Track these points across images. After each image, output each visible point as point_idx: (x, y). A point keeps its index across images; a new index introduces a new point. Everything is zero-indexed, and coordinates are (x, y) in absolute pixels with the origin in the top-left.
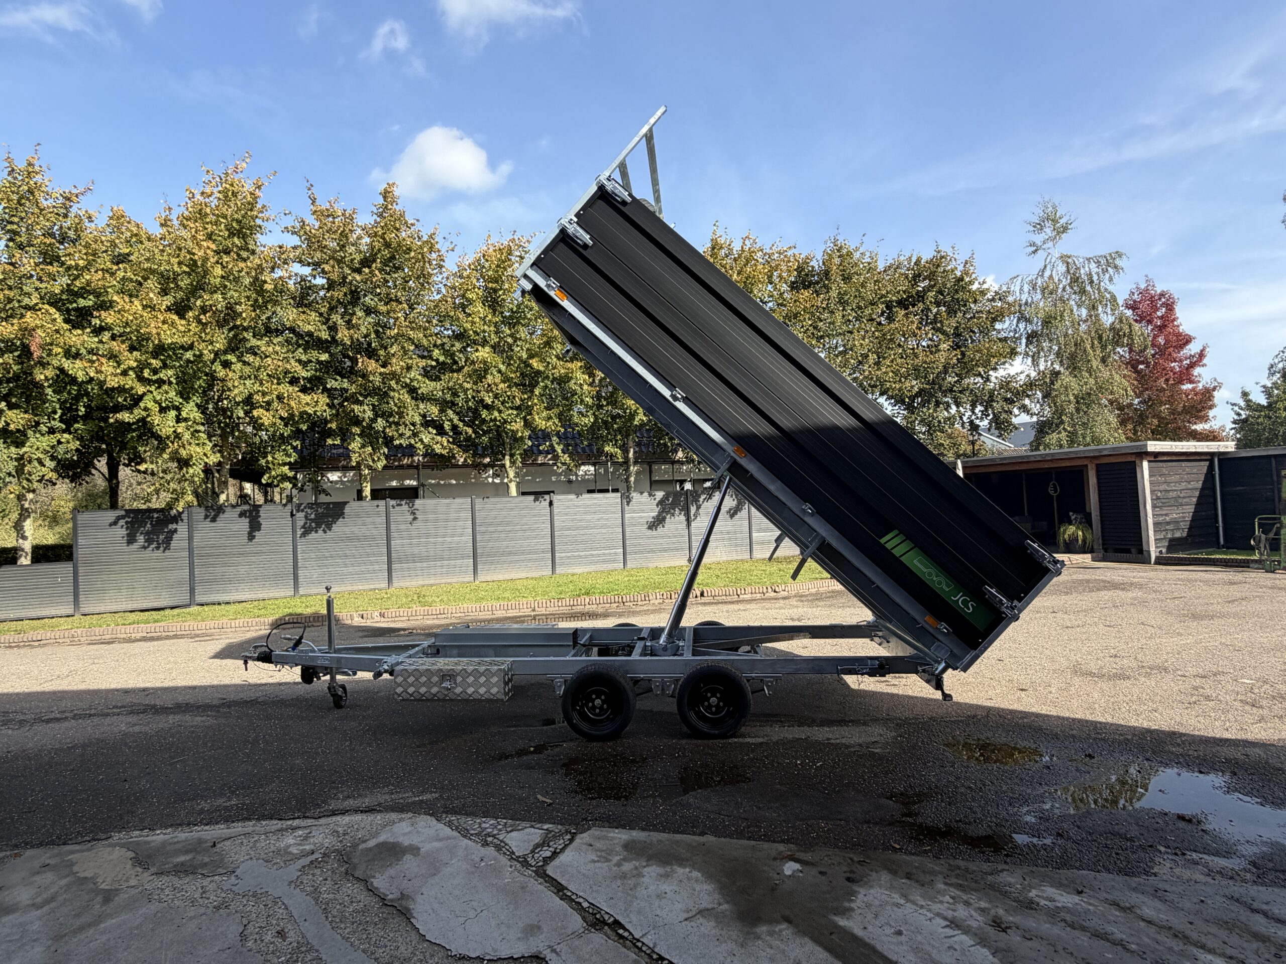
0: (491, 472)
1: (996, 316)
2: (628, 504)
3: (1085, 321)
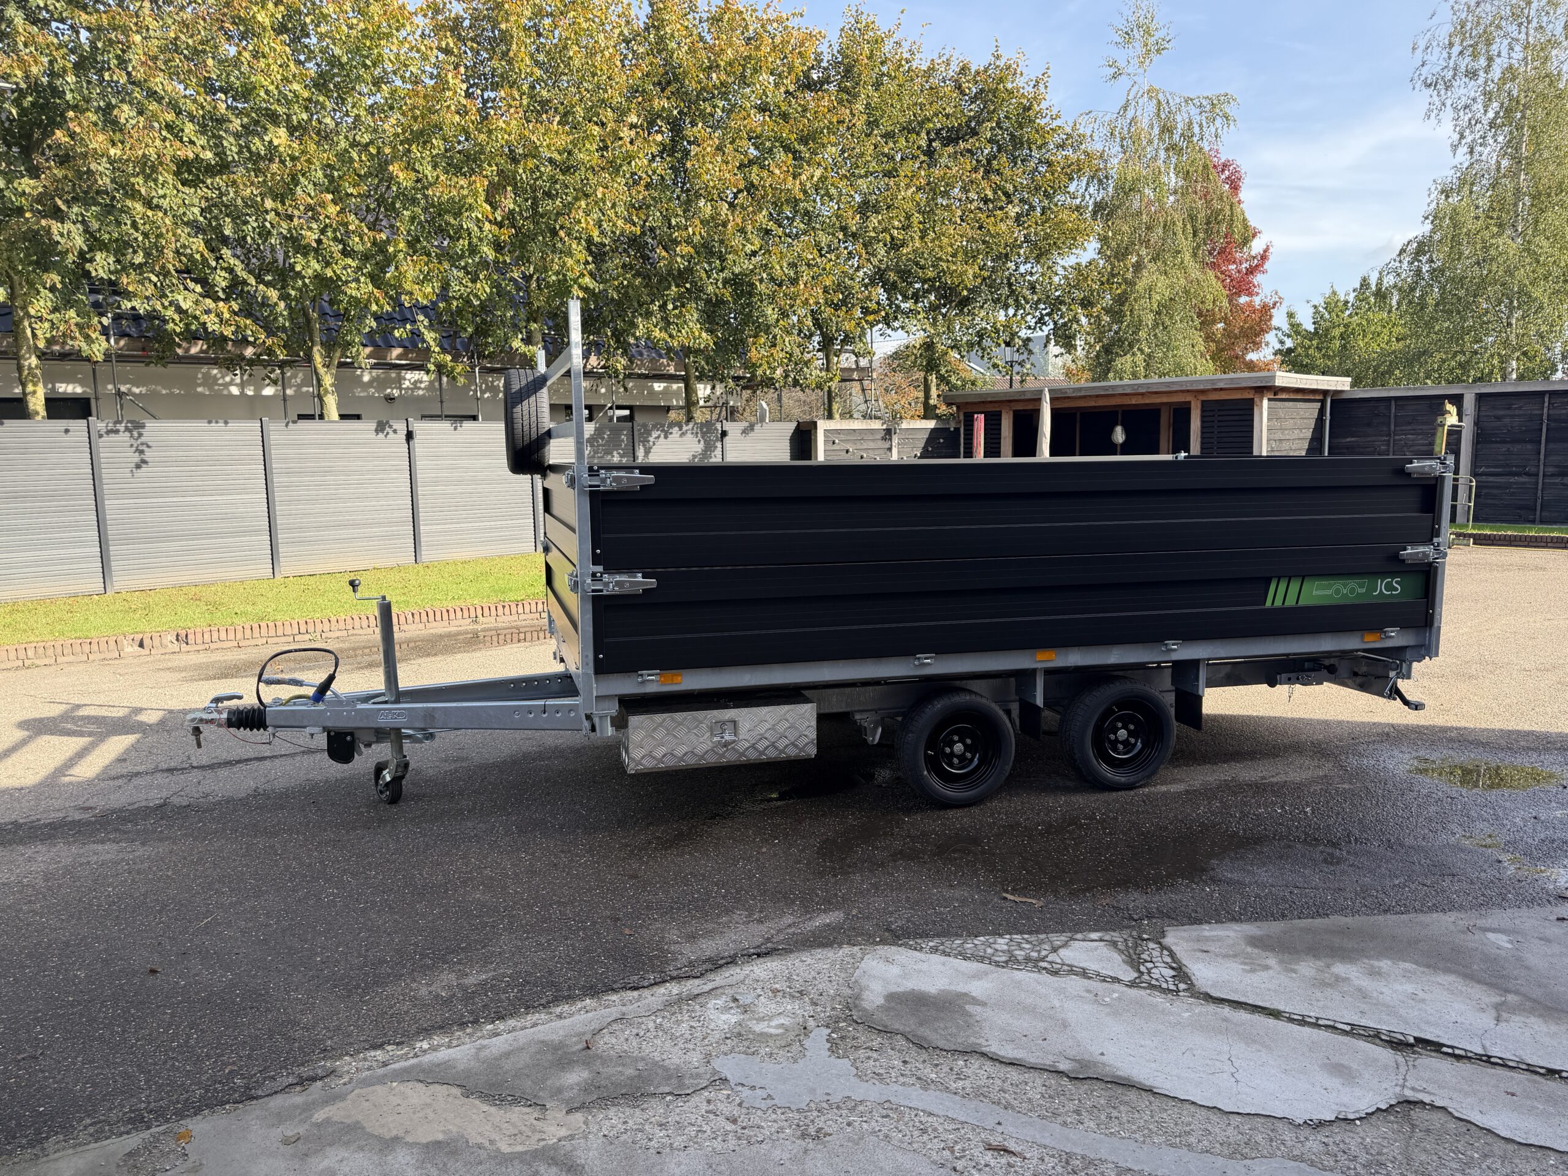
1: (1072, 171)
3: (1175, 192)
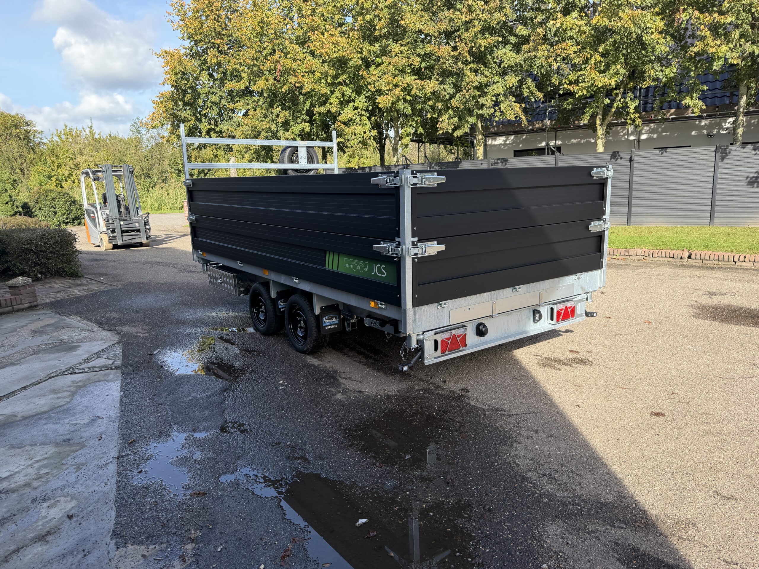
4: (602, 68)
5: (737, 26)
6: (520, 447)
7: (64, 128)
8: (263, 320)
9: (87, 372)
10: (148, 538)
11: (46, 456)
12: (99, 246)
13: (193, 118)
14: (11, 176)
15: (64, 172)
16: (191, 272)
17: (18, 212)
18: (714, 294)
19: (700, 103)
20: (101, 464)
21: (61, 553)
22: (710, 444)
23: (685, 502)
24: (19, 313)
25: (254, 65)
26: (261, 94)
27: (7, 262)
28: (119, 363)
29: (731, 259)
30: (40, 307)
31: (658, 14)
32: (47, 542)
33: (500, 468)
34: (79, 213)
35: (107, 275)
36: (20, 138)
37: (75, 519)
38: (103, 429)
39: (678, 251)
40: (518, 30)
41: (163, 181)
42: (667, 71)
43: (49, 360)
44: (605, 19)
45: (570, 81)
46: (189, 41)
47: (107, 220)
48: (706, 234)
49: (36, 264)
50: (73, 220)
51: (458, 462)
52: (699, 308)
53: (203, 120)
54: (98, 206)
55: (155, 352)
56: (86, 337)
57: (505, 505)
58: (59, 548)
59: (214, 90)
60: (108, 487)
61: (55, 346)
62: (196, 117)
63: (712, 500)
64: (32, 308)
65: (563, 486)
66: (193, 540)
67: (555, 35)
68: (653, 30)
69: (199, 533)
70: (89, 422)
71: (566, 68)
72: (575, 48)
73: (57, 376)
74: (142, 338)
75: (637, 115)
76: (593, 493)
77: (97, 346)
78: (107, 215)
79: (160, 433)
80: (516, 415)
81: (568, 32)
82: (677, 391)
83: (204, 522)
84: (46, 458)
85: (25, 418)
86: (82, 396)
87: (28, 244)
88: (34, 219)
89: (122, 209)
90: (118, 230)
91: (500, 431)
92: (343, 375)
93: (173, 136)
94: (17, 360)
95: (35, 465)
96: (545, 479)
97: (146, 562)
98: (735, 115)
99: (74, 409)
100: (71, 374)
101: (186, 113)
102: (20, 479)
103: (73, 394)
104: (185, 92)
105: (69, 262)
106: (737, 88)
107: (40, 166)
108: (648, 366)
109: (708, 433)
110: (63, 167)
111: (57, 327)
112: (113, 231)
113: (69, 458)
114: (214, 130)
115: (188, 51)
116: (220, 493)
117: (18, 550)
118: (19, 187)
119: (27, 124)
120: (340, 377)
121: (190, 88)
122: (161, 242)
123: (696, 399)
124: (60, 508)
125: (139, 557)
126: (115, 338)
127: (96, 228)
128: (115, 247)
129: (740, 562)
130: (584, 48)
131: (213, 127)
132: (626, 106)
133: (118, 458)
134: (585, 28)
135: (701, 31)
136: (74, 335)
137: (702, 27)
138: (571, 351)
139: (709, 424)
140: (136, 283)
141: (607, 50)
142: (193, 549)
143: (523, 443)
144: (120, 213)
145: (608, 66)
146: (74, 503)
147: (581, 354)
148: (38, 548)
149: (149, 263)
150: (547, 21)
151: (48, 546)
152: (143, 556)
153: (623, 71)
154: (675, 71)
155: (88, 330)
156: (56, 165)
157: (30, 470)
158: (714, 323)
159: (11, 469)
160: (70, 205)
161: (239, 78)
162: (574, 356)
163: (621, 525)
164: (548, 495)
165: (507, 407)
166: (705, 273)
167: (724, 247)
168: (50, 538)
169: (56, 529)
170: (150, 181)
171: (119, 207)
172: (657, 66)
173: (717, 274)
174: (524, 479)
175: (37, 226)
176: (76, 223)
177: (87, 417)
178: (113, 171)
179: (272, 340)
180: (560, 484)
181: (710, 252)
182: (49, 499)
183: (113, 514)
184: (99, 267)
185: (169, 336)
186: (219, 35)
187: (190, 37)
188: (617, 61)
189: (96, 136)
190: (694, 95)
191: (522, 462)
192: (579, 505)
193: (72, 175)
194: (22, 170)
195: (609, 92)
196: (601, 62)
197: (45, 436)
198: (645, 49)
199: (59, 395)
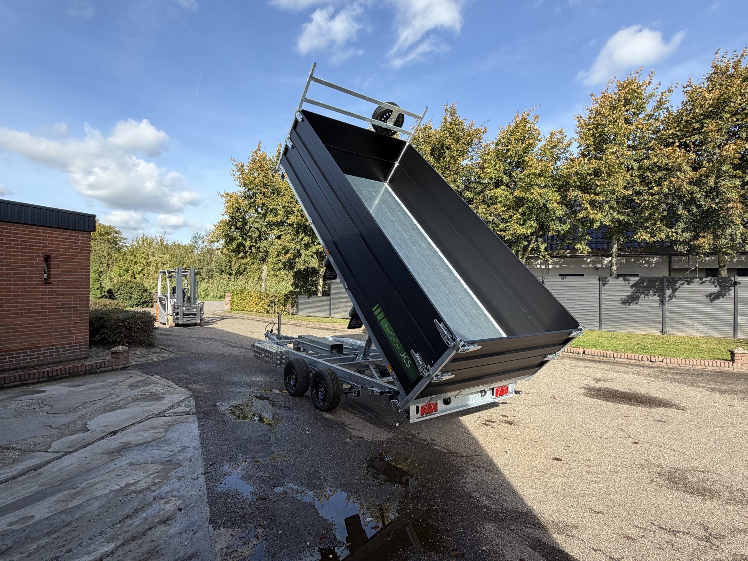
0: (539, 262)
2: (604, 286)
4: (521, 223)
5: (607, 202)
6: (469, 477)
7: (142, 236)
8: (293, 385)
9: (173, 416)
10: (233, 524)
11: (156, 471)
12: (165, 324)
13: (241, 238)
14: (99, 269)
15: (138, 268)
16: (234, 347)
17: (104, 295)
18: (599, 380)
19: (587, 248)
20: (194, 478)
21: (178, 532)
22: (589, 479)
23: (571, 514)
24: (117, 372)
25: (288, 206)
26: (291, 225)
27: (103, 333)
28: (194, 410)
29: (612, 356)
30: (130, 368)
31: (556, 191)
32: (168, 524)
33: (456, 490)
34: (148, 298)
35: (174, 346)
36: (110, 242)
37: (183, 511)
38: (191, 455)
39: (576, 349)
40: (466, 194)
41: (209, 278)
42: (564, 227)
43: (145, 406)
44: (522, 193)
45: (500, 229)
46: (244, 188)
47: (174, 306)
48: (595, 337)
49: (126, 336)
50: (143, 303)
51: (429, 485)
52: (588, 389)
53: (248, 239)
54: (169, 296)
55: (218, 404)
56: (168, 391)
57: (460, 513)
58: (176, 529)
59: (258, 220)
60: (201, 492)
61: (147, 397)
62: (243, 237)
63: (588, 513)
64: (125, 368)
65: (495, 502)
66: (262, 526)
67: (490, 199)
68: (553, 201)
69: (265, 523)
70: (181, 450)
71: (497, 221)
72: (503, 209)
73: (153, 417)
74: (207, 393)
75: (546, 253)
76: (515, 507)
77: (177, 398)
78: (175, 302)
79: (230, 459)
80: (466, 456)
81: (499, 198)
82: (570, 445)
83: (268, 516)
84: (157, 472)
85: (137, 445)
86: (173, 432)
87: (123, 322)
88: (116, 301)
89: (186, 299)
90: (181, 314)
91: (456, 467)
92: (349, 426)
93: (225, 249)
94: (123, 406)
95: (150, 476)
96: (484, 498)
97: (234, 539)
98: (611, 255)
99: (169, 440)
100: (162, 416)
101: (236, 234)
102: (142, 485)
103: (166, 431)
104: (237, 221)
105: (148, 336)
106: (611, 238)
107: (122, 263)
108: (553, 428)
109: (588, 473)
110: (139, 264)
111: (146, 383)
112: (177, 314)
113: (172, 473)
114: (254, 246)
115: (243, 194)
116: (276, 499)
117: (150, 529)
118: (103, 276)
119: (117, 233)
120: (347, 427)
121: (241, 218)
122: (208, 323)
123: (582, 451)
124: (173, 504)
125: (229, 536)
126: (189, 393)
127: (165, 310)
128: (177, 325)
129: (602, 550)
130: (508, 209)
131: (254, 244)
132: (538, 247)
133: (205, 474)
134: (510, 197)
135: (584, 204)
136: (160, 389)
137: (584, 202)
138: (502, 416)
139: (590, 466)
140: (196, 353)
141: (524, 211)
142: (263, 532)
143: (471, 474)
144: (184, 301)
145: (525, 222)
146: (181, 501)
147: (509, 418)
148: (163, 528)
149: (203, 339)
150: (485, 190)
151: (169, 527)
152: (231, 535)
153: (535, 225)
154: (569, 227)
155: (168, 386)
156: (133, 262)
157: (147, 479)
158: (597, 400)
159: (135, 478)
160: (143, 292)
161: (276, 214)
162: (504, 419)
163: (532, 526)
164: (486, 507)
165: (460, 451)
166: (595, 365)
167: (607, 347)
168: (169, 522)
169: (173, 517)
170: (200, 277)
171: (184, 297)
172: (557, 223)
173: (602, 366)
174: (471, 497)
175: (117, 307)
176: (145, 306)
177: (179, 446)
178: (183, 272)
179: (297, 399)
180: (494, 501)
181: (598, 350)
182: (164, 498)
183: (208, 509)
184: (167, 340)
185: (226, 393)
186: (265, 186)
187: (245, 185)
188: (531, 218)
189: (165, 243)
190: (583, 243)
191: (469, 486)
192: (505, 513)
193: (144, 270)
194: (108, 265)
195: (526, 237)
196: (520, 219)
197: (153, 457)
198: (549, 212)
199: (157, 431)
